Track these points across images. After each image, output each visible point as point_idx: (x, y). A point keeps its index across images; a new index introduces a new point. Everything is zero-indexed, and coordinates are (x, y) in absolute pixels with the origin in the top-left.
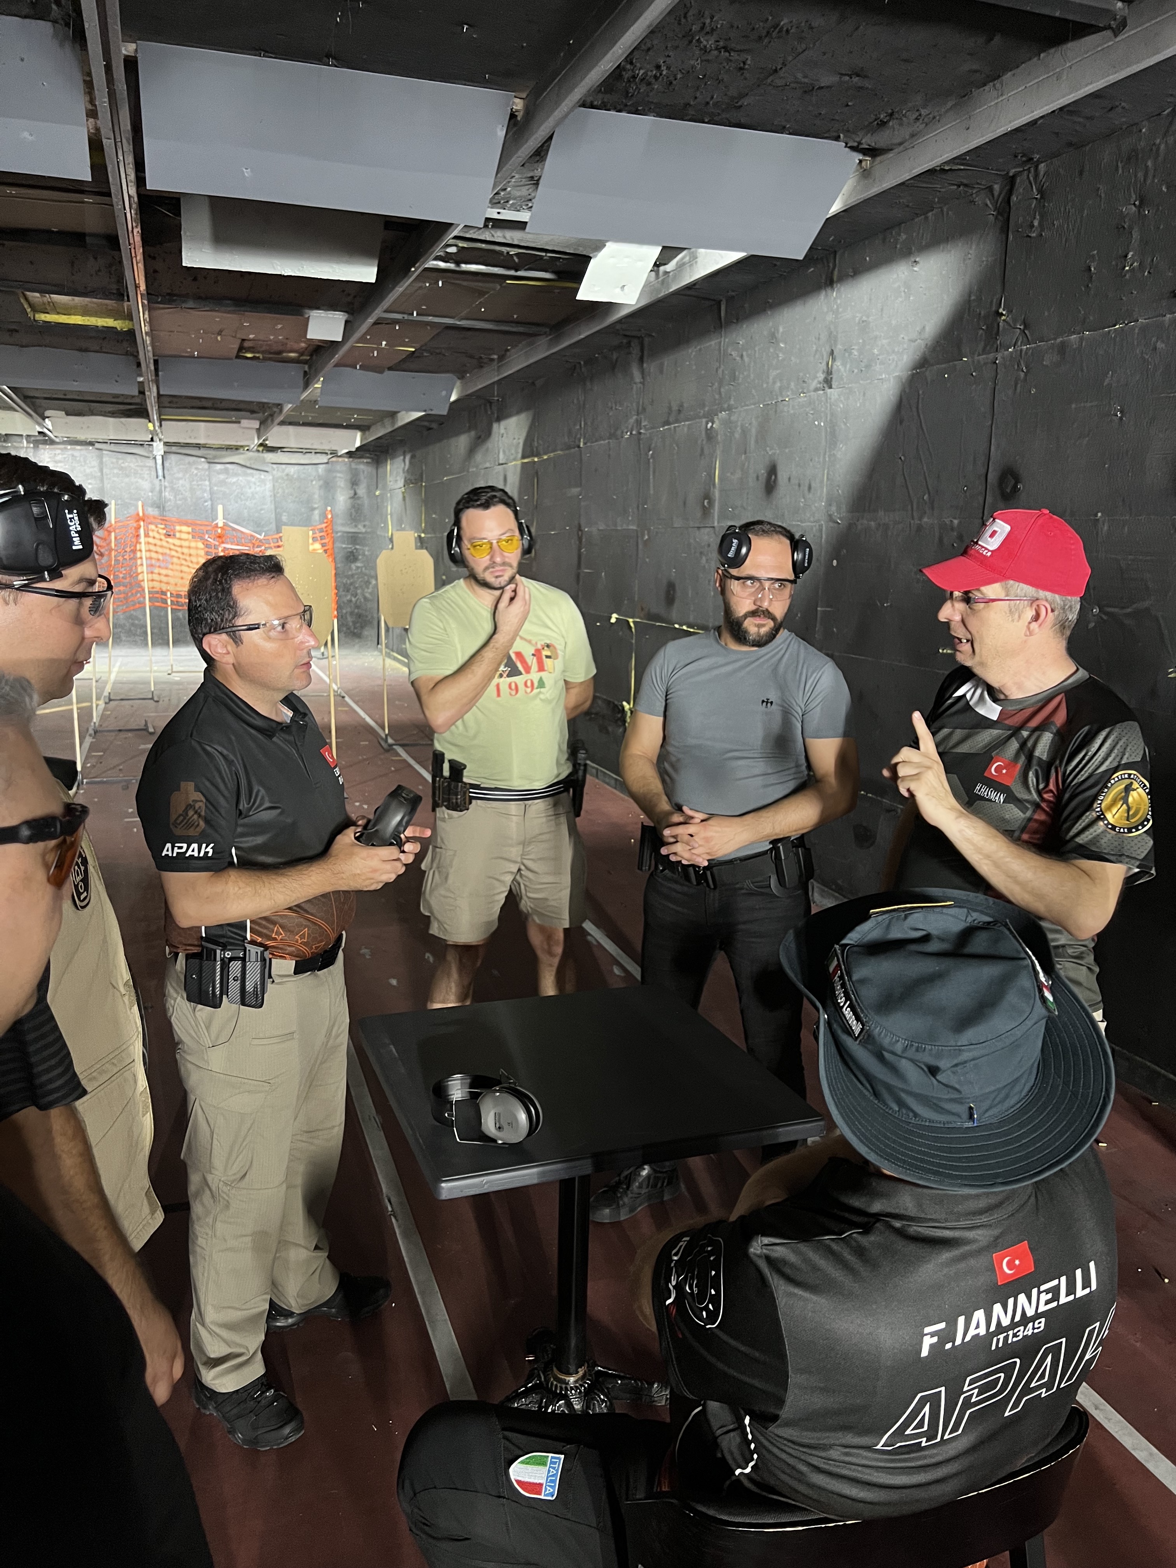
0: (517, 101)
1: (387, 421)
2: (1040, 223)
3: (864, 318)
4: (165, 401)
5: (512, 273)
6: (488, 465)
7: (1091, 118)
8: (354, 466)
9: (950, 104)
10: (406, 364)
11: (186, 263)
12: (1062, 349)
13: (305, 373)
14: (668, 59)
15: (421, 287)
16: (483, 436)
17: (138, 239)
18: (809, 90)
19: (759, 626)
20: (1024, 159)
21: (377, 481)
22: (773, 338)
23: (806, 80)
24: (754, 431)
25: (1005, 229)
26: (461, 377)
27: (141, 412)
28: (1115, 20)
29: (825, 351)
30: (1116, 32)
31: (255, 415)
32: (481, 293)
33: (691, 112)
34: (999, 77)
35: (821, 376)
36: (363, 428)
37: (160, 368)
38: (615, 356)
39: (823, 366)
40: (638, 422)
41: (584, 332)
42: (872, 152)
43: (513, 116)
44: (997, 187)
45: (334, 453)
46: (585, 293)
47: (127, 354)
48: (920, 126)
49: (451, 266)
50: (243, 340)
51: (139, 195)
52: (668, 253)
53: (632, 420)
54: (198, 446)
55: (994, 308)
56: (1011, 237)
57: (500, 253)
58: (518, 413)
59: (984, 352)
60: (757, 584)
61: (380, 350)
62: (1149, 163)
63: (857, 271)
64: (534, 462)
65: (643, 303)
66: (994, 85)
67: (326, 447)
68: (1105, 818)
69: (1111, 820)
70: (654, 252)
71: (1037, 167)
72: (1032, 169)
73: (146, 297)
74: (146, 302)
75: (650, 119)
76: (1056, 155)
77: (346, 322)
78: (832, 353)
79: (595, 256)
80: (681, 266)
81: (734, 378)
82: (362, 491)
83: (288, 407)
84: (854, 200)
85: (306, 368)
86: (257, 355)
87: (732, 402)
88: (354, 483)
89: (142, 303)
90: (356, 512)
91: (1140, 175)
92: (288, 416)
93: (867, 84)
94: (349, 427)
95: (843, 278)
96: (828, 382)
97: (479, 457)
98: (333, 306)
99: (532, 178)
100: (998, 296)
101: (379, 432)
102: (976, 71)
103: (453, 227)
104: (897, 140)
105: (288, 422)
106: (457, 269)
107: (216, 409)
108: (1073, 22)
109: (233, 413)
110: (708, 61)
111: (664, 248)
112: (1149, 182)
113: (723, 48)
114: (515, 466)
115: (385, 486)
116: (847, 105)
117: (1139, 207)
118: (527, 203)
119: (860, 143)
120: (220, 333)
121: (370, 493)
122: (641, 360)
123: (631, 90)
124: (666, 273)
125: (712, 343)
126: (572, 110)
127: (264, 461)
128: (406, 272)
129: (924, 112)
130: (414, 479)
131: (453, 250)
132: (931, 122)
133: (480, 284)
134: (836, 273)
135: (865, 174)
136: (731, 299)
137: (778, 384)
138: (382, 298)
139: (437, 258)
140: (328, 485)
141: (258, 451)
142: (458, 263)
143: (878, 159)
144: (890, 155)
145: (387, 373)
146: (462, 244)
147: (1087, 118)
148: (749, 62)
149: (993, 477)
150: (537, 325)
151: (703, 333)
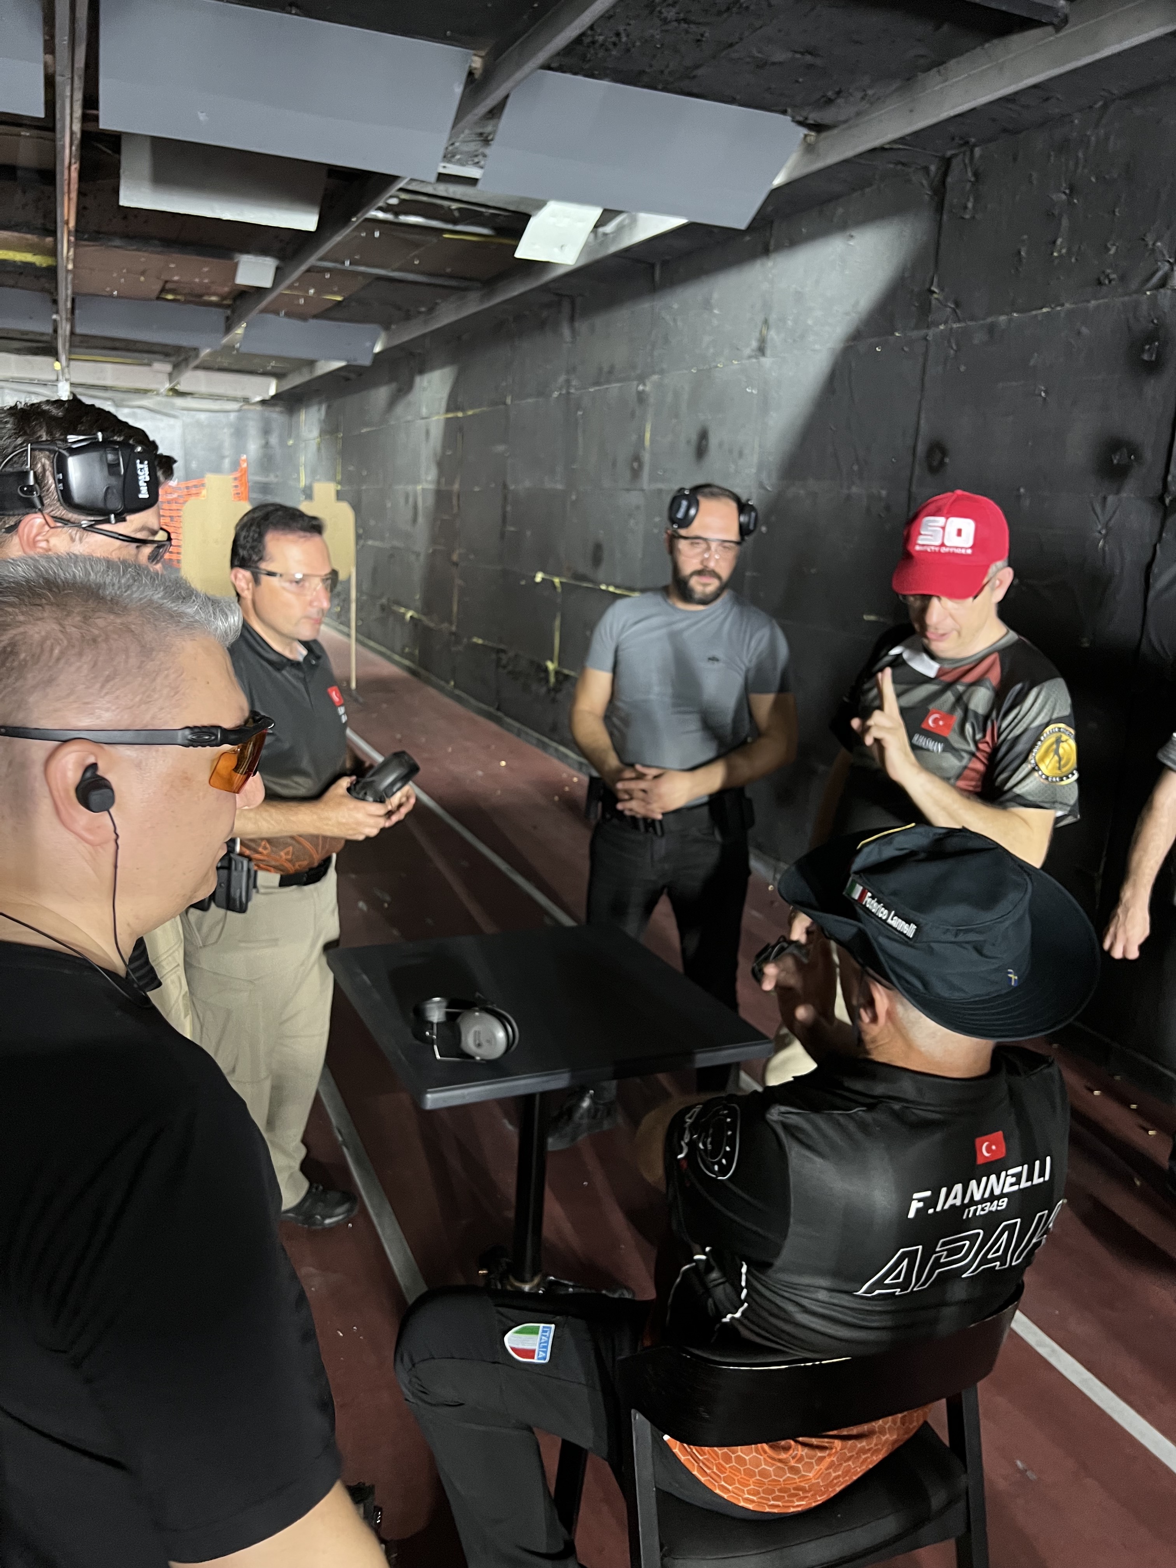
0: (476, 59)
1: (305, 370)
2: (974, 207)
3: (799, 289)
4: (77, 340)
5: (450, 227)
6: (409, 418)
7: (1027, 107)
8: (267, 414)
9: (894, 87)
10: (331, 313)
11: (123, 202)
12: (991, 329)
13: (228, 318)
14: (628, 28)
15: (356, 237)
16: (404, 388)
17: (75, 175)
18: (762, 65)
19: (705, 585)
20: (961, 142)
21: (290, 430)
22: (707, 305)
23: (760, 55)
24: (685, 397)
25: (940, 207)
26: (387, 327)
27: (50, 351)
28: (1057, 16)
29: (760, 318)
30: (1058, 29)
31: (167, 359)
32: (417, 245)
33: (645, 79)
34: (943, 63)
35: (754, 344)
36: (279, 375)
37: (77, 306)
38: (545, 314)
39: (757, 335)
40: (568, 382)
41: (518, 289)
42: (818, 128)
43: (471, 74)
44: (933, 168)
45: (246, 400)
46: (525, 251)
47: (43, 290)
48: (864, 105)
49: (389, 217)
50: (166, 282)
51: (84, 132)
52: (608, 215)
53: (562, 379)
54: (105, 388)
55: (927, 286)
56: (945, 217)
57: (441, 207)
58: (442, 366)
59: (917, 327)
60: (703, 546)
61: (306, 298)
62: (1080, 155)
63: (793, 242)
64: (458, 418)
65: (582, 263)
66: (939, 71)
67: (240, 394)
68: (1039, 770)
69: (1046, 772)
70: (595, 213)
71: (972, 152)
72: (968, 153)
73: (73, 234)
74: (72, 239)
75: (605, 84)
76: (990, 140)
77: (278, 269)
78: (766, 322)
79: (535, 215)
80: (620, 229)
81: (666, 341)
82: (274, 440)
83: (205, 352)
84: (797, 174)
85: (229, 312)
86: (179, 297)
87: (665, 366)
88: (266, 431)
89: (69, 241)
90: (267, 461)
91: (1071, 164)
92: (203, 361)
93: (818, 62)
94: (265, 374)
95: (780, 247)
96: (762, 350)
97: (399, 409)
98: (263, 251)
99: (481, 134)
100: (931, 274)
101: (295, 380)
102: (922, 56)
103: (400, 179)
104: (842, 118)
105: (205, 367)
106: (396, 220)
107: (128, 350)
108: (1019, 16)
109: (145, 355)
110: (667, 31)
111: (605, 211)
112: (1079, 170)
113: (683, 19)
114: (438, 420)
115: (298, 437)
116: (797, 81)
117: (1070, 196)
118: (474, 159)
119: (806, 119)
120: (143, 273)
121: (282, 442)
122: (572, 319)
123: (589, 56)
124: (605, 235)
125: (645, 306)
126: (532, 71)
127: (173, 407)
128: (346, 221)
129: (870, 92)
130: (330, 429)
131: (394, 201)
132: (875, 102)
133: (417, 237)
134: (772, 242)
135: (809, 149)
136: (665, 263)
137: (711, 350)
138: (317, 247)
139: (381, 209)
140: (239, 433)
141: (167, 396)
142: (397, 214)
143: (824, 135)
144: (835, 131)
145: (312, 322)
146: (404, 196)
147: (1023, 106)
148: (707, 34)
149: (921, 448)
150: (470, 279)
151: (636, 295)
